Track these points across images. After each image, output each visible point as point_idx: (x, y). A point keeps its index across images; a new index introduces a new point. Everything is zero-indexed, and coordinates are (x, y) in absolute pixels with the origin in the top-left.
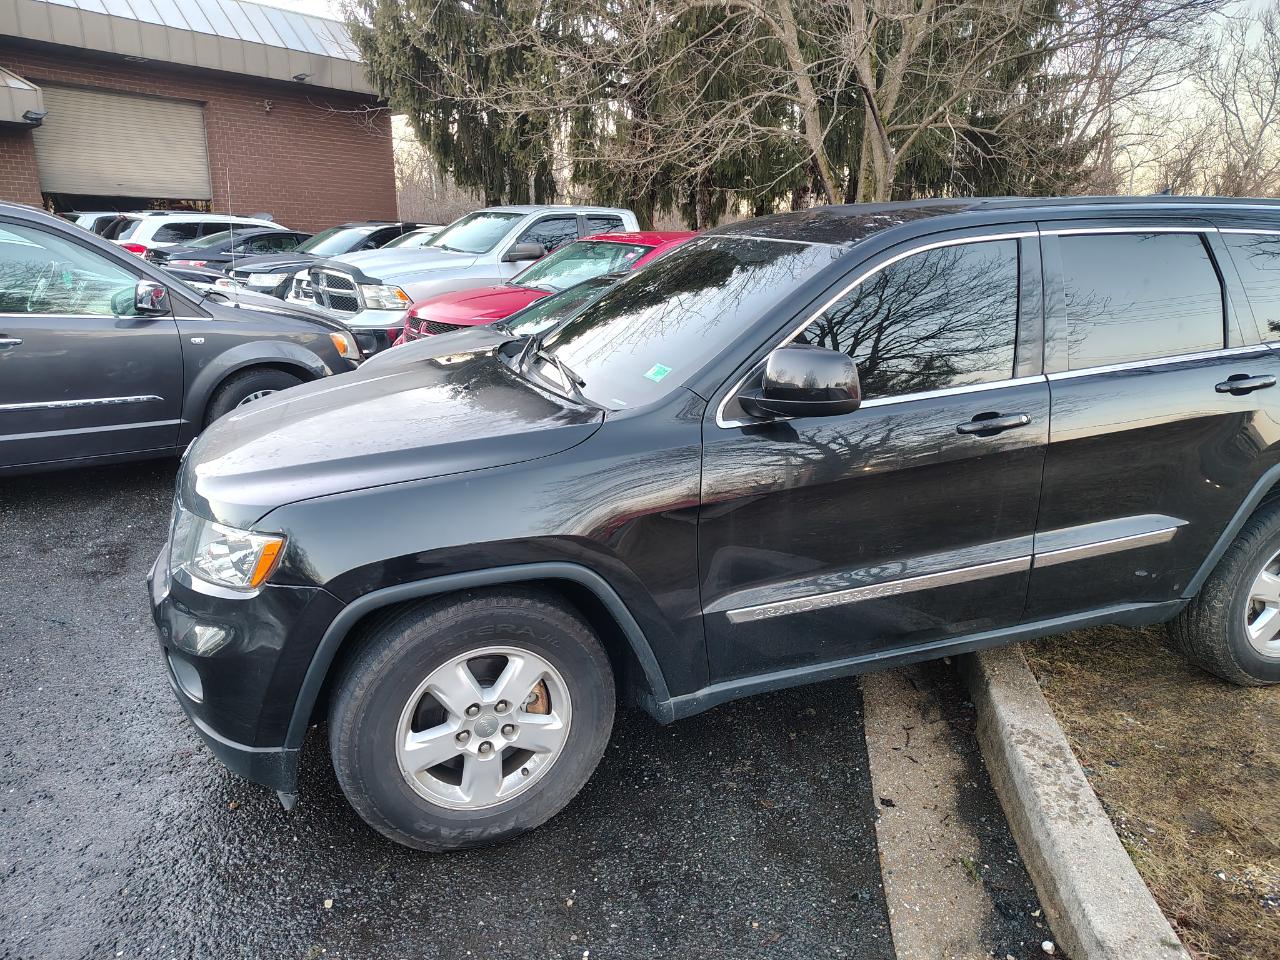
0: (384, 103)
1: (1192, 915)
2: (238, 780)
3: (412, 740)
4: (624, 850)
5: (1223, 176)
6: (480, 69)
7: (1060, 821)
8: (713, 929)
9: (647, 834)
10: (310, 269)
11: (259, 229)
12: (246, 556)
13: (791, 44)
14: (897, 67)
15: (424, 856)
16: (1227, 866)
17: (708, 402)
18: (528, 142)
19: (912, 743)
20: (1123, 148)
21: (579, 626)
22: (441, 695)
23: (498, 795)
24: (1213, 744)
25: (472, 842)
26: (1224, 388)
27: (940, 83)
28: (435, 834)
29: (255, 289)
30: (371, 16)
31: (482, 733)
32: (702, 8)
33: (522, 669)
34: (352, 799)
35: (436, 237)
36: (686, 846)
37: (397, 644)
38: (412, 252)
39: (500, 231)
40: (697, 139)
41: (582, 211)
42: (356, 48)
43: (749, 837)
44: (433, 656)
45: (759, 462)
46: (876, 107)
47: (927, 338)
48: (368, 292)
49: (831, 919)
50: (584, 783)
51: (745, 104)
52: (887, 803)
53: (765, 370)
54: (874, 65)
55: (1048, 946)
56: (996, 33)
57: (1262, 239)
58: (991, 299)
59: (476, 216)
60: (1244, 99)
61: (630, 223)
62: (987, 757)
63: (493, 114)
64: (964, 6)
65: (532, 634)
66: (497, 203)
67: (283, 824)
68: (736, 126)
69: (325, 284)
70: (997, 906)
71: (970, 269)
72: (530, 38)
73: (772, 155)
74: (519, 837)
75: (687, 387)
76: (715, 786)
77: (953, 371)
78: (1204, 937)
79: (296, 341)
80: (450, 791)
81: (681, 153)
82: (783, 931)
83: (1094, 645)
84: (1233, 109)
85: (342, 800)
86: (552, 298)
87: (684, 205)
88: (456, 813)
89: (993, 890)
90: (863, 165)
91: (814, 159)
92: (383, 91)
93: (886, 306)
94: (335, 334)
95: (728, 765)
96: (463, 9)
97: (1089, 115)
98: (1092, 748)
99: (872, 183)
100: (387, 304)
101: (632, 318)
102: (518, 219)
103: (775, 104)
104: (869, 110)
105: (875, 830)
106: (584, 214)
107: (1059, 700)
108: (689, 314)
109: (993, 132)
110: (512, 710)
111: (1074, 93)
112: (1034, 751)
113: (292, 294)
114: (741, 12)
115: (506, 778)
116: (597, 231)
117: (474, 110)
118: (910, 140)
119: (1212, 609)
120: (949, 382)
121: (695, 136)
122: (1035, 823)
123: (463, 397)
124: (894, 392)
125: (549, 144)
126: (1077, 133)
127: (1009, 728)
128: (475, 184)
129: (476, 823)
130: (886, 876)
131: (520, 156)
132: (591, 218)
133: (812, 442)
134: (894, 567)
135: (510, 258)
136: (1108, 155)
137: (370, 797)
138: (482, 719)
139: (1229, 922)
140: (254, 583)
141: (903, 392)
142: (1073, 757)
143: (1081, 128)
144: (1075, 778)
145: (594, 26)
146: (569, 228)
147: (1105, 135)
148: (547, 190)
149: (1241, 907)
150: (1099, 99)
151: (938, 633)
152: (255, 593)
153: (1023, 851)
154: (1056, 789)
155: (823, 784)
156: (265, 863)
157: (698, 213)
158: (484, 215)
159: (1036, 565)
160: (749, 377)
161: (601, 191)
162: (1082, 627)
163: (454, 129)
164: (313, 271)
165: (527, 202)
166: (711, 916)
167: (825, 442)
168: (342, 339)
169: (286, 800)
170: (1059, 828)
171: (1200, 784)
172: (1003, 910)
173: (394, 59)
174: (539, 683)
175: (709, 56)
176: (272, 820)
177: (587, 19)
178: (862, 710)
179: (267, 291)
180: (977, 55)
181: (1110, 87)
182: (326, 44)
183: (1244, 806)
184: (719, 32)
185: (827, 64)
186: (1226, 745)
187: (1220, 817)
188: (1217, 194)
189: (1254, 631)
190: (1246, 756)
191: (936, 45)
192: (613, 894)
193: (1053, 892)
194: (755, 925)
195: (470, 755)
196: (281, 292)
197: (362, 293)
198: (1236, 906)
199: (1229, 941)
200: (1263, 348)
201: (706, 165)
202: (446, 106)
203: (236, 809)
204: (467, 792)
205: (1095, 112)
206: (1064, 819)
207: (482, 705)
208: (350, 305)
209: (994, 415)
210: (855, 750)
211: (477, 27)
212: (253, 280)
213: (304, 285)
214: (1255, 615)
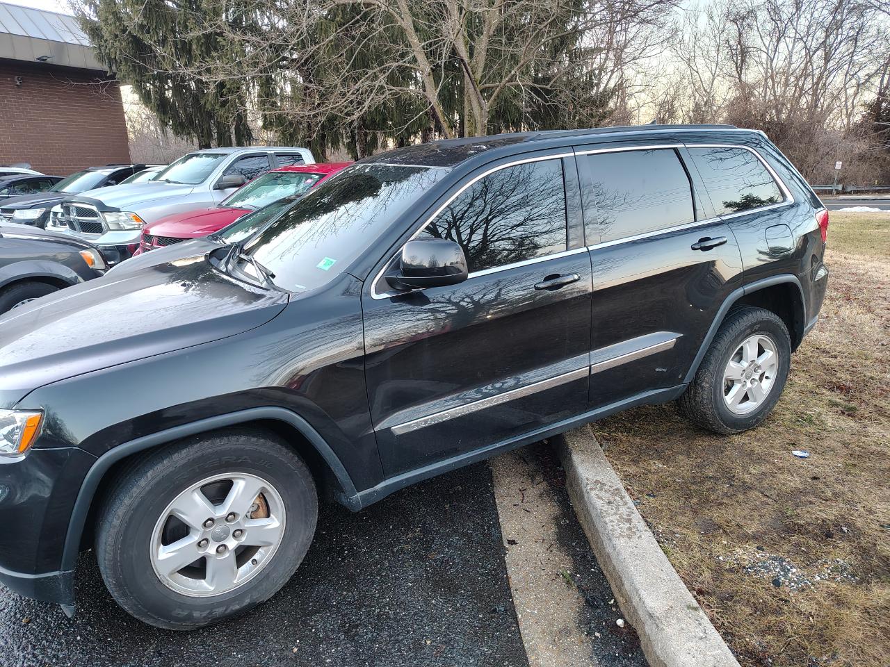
0: (113, 76)
1: (704, 587)
2: (28, 601)
3: (164, 552)
4: (333, 606)
5: (693, 111)
6: (184, 49)
7: (621, 538)
8: (399, 650)
9: (348, 592)
10: (62, 204)
11: (20, 176)
12: (13, 430)
13: (409, 29)
14: (482, 44)
15: (183, 634)
16: (724, 551)
17: (363, 282)
18: (226, 102)
19: (526, 499)
20: (632, 95)
21: (285, 450)
22: (182, 515)
23: (235, 582)
24: (711, 474)
25: (219, 618)
26: (696, 247)
27: (511, 55)
28: (189, 617)
29: (20, 222)
30: (96, 11)
31: (217, 539)
32: (345, 5)
33: (245, 488)
34: (120, 601)
35: (161, 174)
36: (377, 595)
37: (142, 483)
38: (141, 186)
39: (210, 167)
40: (350, 97)
41: (272, 150)
42: (86, 36)
43: (421, 581)
44: (174, 487)
45: (414, 318)
46: (471, 73)
47: (518, 226)
48: (110, 218)
49: (480, 628)
50: (299, 563)
51: (381, 71)
52: (512, 542)
53: (401, 256)
54: (466, 43)
55: (620, 622)
56: (544, 21)
57: (715, 151)
58: (554, 198)
59: (191, 157)
60: (700, 62)
61: (308, 158)
62: (574, 502)
63: (199, 82)
64: (522, 2)
65: (249, 461)
66: (208, 146)
67: (68, 628)
68: (377, 86)
69: (75, 214)
70: (587, 601)
71: (540, 179)
72: (219, 27)
73: (404, 106)
74: (255, 609)
75: (348, 273)
76: (395, 550)
77: (536, 247)
78: (712, 599)
79: (54, 259)
80: (198, 584)
81: (340, 107)
82: (447, 643)
83: (634, 419)
84: (695, 68)
85: (114, 602)
86: (253, 214)
87: (348, 143)
88: (204, 600)
89: (583, 591)
90: (466, 112)
91: (432, 108)
92: (110, 67)
93: (488, 206)
94: (83, 251)
95: (403, 534)
96: (168, 6)
97: (609, 74)
98: (639, 488)
99: (473, 124)
100: (125, 225)
101: (313, 222)
102: (224, 157)
103: (403, 71)
104: (466, 74)
105: (505, 562)
106: (273, 152)
107: (615, 457)
108: (353, 218)
109: (548, 87)
110: (239, 519)
111: (599, 60)
112: (602, 494)
113: (50, 223)
114: (372, 7)
115: (240, 569)
116: (283, 164)
117: (183, 80)
118: (495, 94)
119: (702, 388)
120: (536, 253)
121: (348, 95)
122: (606, 542)
123: (193, 289)
124: (500, 263)
125: (243, 104)
126: (602, 87)
127: (586, 481)
128: (189, 134)
129: (220, 604)
130: (514, 593)
131: (221, 112)
132: (278, 155)
133: (449, 302)
134: (510, 382)
135: (220, 187)
136: (623, 100)
137: (134, 598)
138: (217, 529)
139: (727, 587)
140: (21, 450)
141: (505, 263)
142: (626, 494)
143: (605, 82)
144: (628, 508)
145: (269, 18)
146: (264, 163)
147: (620, 87)
148: (244, 136)
149: (733, 576)
150: (614, 64)
151: (537, 424)
152: (23, 458)
153: (600, 560)
154: (618, 517)
155: (470, 537)
156: (54, 661)
157: (358, 148)
158: (197, 155)
159: (592, 373)
160: (391, 263)
161: (284, 136)
162: (627, 408)
163: (169, 94)
164: (64, 205)
165: (230, 145)
166: (397, 641)
167: (458, 301)
168: (89, 255)
169: (68, 611)
170: (621, 543)
171: (705, 501)
172: (590, 604)
173: (117, 44)
174: (259, 496)
175: (353, 38)
176: (59, 627)
177: (263, 13)
178: (492, 483)
179: (30, 223)
180: (534, 34)
181: (621, 55)
182: (61, 33)
183: (731, 511)
184: (357, 21)
185: (436, 43)
186: (719, 474)
187: (717, 520)
188: (691, 122)
189: (729, 399)
190: (731, 478)
191: (506, 29)
192: (327, 638)
193: (620, 585)
194: (429, 642)
195: (210, 556)
196: (41, 223)
197: (105, 219)
198: (729, 576)
199: (727, 599)
200: (718, 220)
201: (358, 115)
202: (162, 78)
203: (28, 623)
204: (211, 583)
205: (613, 72)
206: (623, 536)
207: (215, 518)
208: (97, 228)
209: (557, 276)
210: (489, 510)
211: (179, 19)
212: (17, 215)
213: (59, 216)
214: (728, 389)
